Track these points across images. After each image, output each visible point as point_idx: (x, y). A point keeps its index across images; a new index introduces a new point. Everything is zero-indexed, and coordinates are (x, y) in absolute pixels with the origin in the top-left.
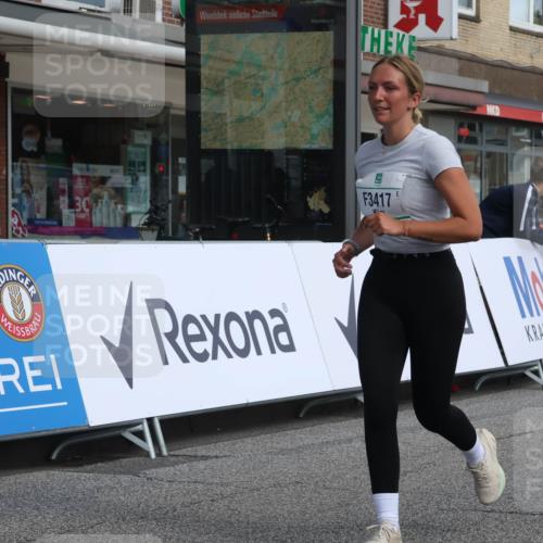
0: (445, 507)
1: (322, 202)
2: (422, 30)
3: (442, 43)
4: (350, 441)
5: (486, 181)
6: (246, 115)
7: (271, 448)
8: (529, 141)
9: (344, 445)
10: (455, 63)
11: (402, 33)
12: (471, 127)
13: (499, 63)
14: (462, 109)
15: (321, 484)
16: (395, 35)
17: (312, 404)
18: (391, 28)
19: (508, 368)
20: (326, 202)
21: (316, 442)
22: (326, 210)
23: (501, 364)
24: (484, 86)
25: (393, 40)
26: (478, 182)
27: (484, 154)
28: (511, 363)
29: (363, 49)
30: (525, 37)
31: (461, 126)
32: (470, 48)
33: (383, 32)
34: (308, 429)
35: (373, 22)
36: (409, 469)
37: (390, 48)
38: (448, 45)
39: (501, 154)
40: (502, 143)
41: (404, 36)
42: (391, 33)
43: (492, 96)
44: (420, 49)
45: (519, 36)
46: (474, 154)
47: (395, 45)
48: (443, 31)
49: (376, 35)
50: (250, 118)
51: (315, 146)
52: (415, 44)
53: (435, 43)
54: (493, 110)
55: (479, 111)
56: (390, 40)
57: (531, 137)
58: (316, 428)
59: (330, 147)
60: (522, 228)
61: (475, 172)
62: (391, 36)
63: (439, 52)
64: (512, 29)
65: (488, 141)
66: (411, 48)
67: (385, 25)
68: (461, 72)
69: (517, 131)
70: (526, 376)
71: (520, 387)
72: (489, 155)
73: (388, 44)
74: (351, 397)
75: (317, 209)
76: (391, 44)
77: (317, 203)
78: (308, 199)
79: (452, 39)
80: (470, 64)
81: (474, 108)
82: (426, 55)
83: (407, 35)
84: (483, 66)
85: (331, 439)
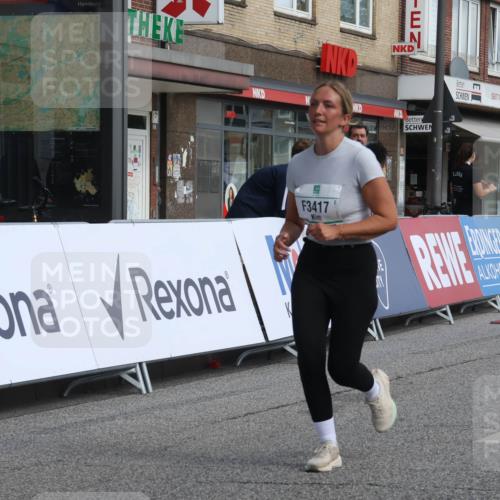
0: (203, 479)
1: (89, 184)
2: (189, 15)
3: (209, 27)
4: (113, 418)
5: (252, 163)
6: (12, 97)
7: (35, 427)
8: (293, 123)
9: (107, 423)
10: (222, 47)
11: (169, 17)
12: (239, 110)
13: (264, 48)
14: (228, 93)
15: (83, 462)
16: (163, 19)
17: (77, 383)
18: (159, 12)
19: (269, 344)
20: (93, 184)
21: (79, 420)
22: (93, 191)
23: (261, 340)
24: (250, 70)
25: (161, 24)
26: (244, 163)
27: (250, 137)
28: (271, 339)
29: (131, 33)
30: (288, 22)
31: (229, 108)
32: (236, 33)
33: (151, 15)
34: (72, 408)
35: (141, 6)
36: (170, 444)
37: (158, 32)
38: (215, 29)
39: (267, 136)
40: (268, 125)
41: (171, 19)
42: (159, 17)
43: (257, 79)
44: (188, 33)
45: (283, 21)
46: (240, 136)
47: (163, 29)
48: (210, 15)
49: (144, 19)
50: (17, 101)
51: (82, 128)
52: (183, 28)
53: (202, 27)
54: (258, 93)
55: (245, 94)
56: (158, 24)
57: (295, 120)
58: (80, 406)
59: (97, 129)
60: (283, 208)
61: (242, 154)
62: (160, 20)
63: (207, 35)
64: (277, 15)
65: (254, 124)
66: (179, 32)
67: (153, 9)
68: (228, 56)
69: (282, 113)
70: (285, 351)
71: (279, 362)
72: (255, 138)
73: (156, 27)
74: (115, 375)
75: (84, 191)
76: (159, 28)
77: (83, 184)
78: (76, 180)
79: (218, 23)
80: (236, 48)
81: (240, 91)
82: (194, 38)
83: (175, 19)
84: (249, 50)
85: (94, 417)
